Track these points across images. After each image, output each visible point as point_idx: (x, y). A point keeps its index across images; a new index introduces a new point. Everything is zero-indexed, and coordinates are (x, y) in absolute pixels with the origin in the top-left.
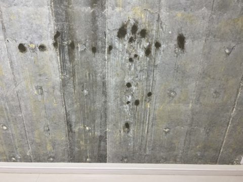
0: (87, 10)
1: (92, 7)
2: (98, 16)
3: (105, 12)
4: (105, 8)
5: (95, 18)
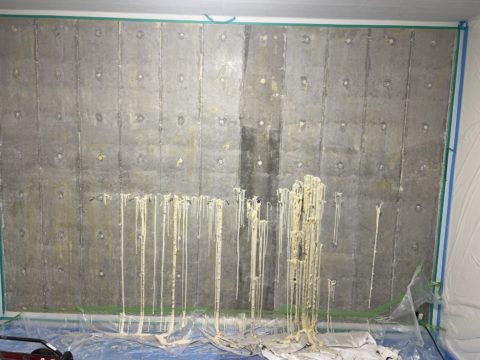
1: (269, 173)
4: (278, 174)
5: (270, 181)
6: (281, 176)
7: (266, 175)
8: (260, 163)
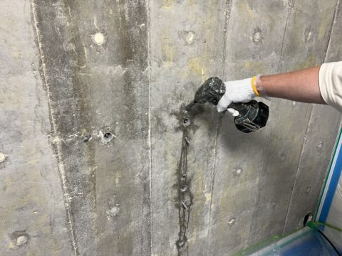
0: (115, 72)
1: (125, 64)
2: (134, 80)
3: (147, 72)
4: (146, 65)
5: (130, 83)
6: (152, 69)
7: (118, 70)
8: (99, 38)
